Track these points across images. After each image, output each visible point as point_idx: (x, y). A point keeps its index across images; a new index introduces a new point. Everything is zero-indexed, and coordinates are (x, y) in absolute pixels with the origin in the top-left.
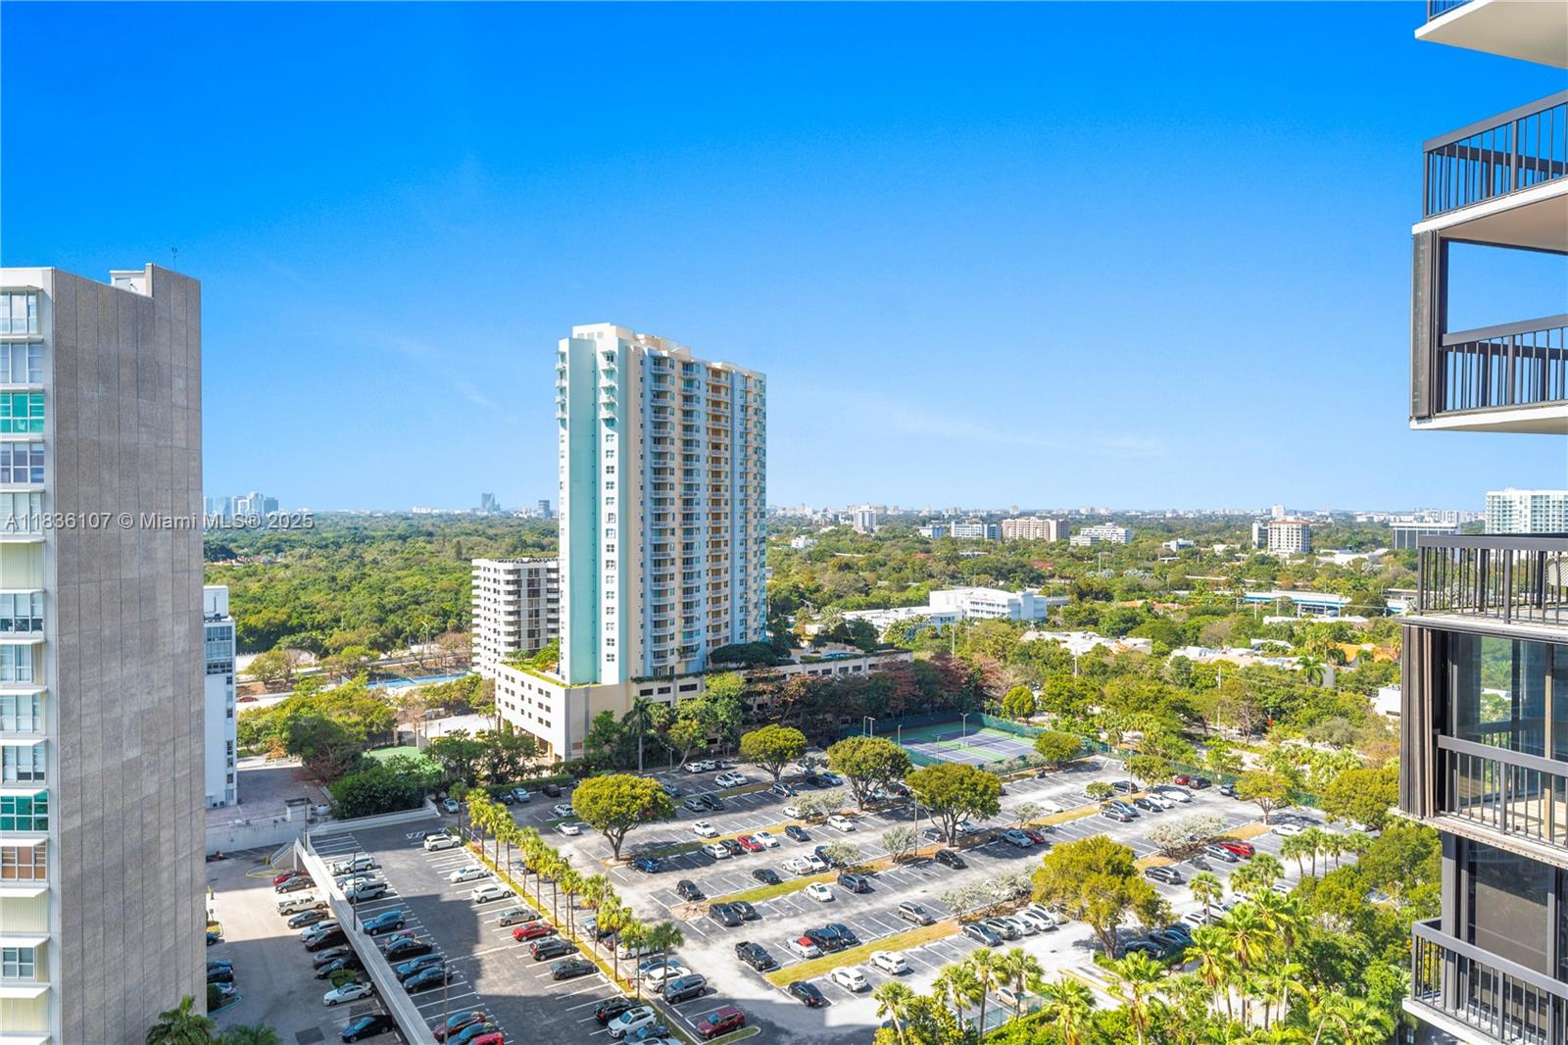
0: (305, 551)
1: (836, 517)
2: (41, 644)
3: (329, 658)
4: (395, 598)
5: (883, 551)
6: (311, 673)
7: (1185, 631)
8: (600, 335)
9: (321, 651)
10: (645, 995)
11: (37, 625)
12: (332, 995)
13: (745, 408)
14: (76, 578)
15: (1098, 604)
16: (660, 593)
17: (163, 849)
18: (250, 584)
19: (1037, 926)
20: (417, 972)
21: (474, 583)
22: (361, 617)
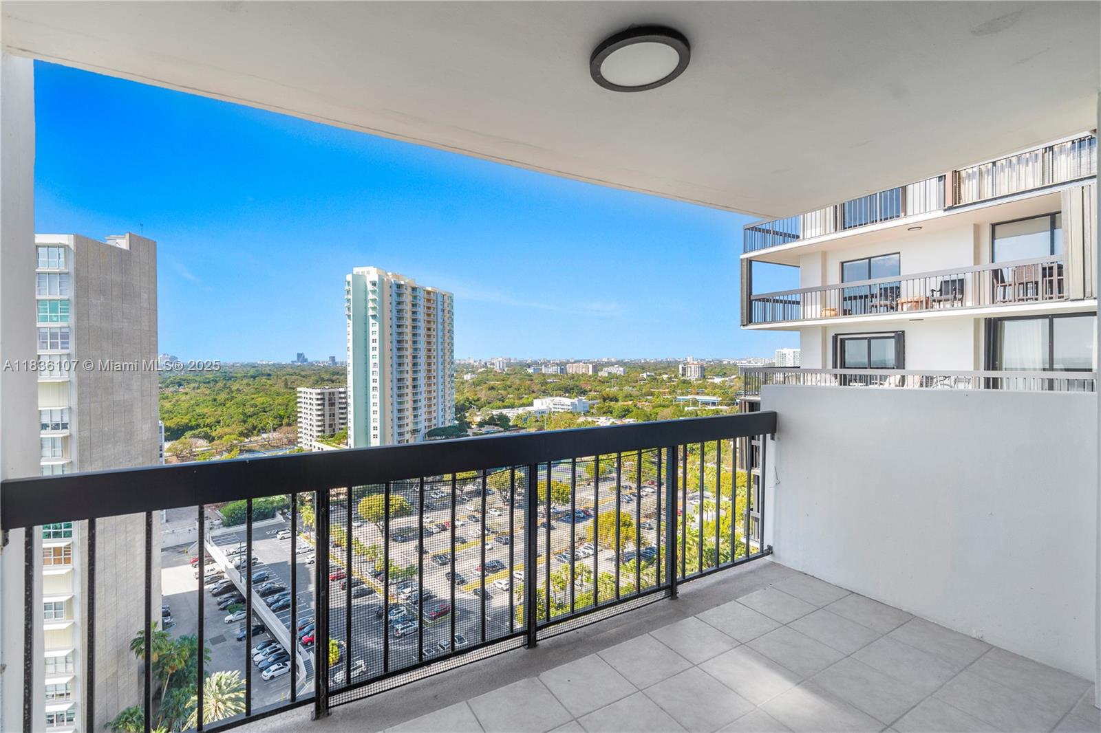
0: (196, 385)
1: (486, 364)
2: (67, 437)
3: (215, 442)
4: (252, 409)
5: (510, 380)
6: (205, 450)
7: (651, 415)
8: (368, 273)
9: (210, 439)
10: (400, 602)
11: (65, 426)
12: (230, 617)
13: (443, 310)
14: (88, 401)
15: (612, 403)
16: (401, 403)
17: (137, 545)
18: (165, 404)
19: (588, 554)
20: (278, 601)
21: (298, 400)
22: (232, 419)
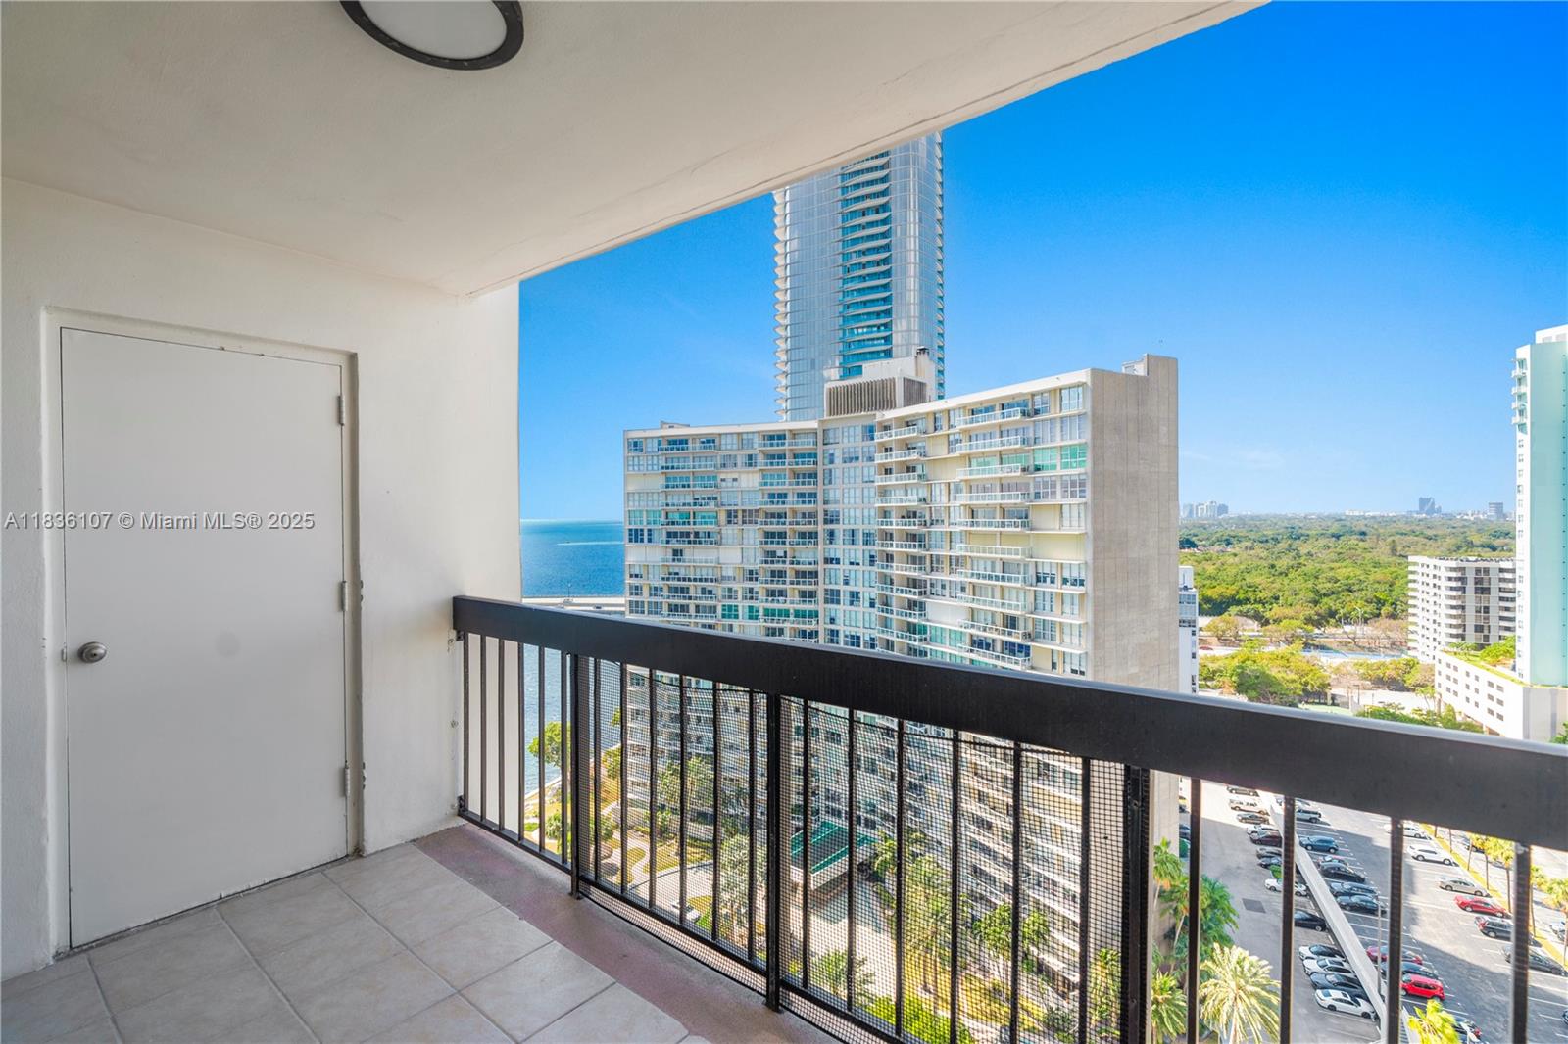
0: (1250, 544)
2: (1083, 594)
3: (1270, 627)
4: (1329, 585)
6: (1254, 636)
9: (1262, 620)
11: (1082, 583)
14: (1102, 556)
18: (1207, 567)
20: (1350, 894)
21: (1411, 577)
22: (1298, 597)
